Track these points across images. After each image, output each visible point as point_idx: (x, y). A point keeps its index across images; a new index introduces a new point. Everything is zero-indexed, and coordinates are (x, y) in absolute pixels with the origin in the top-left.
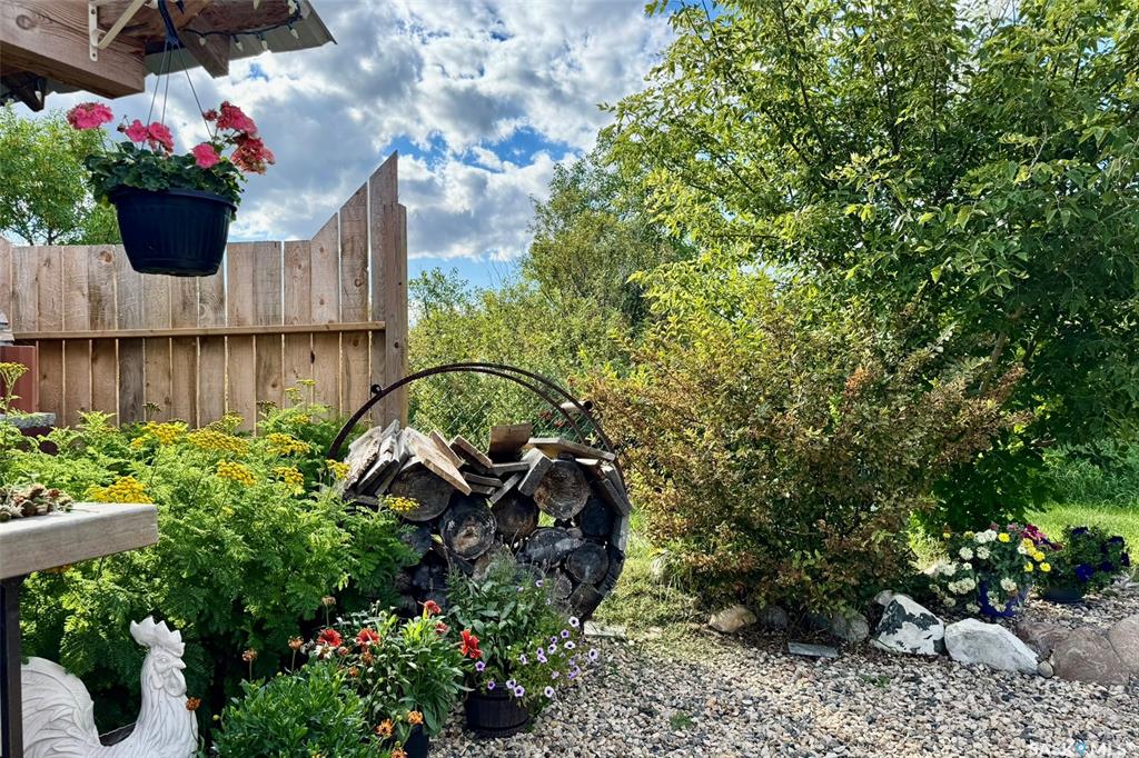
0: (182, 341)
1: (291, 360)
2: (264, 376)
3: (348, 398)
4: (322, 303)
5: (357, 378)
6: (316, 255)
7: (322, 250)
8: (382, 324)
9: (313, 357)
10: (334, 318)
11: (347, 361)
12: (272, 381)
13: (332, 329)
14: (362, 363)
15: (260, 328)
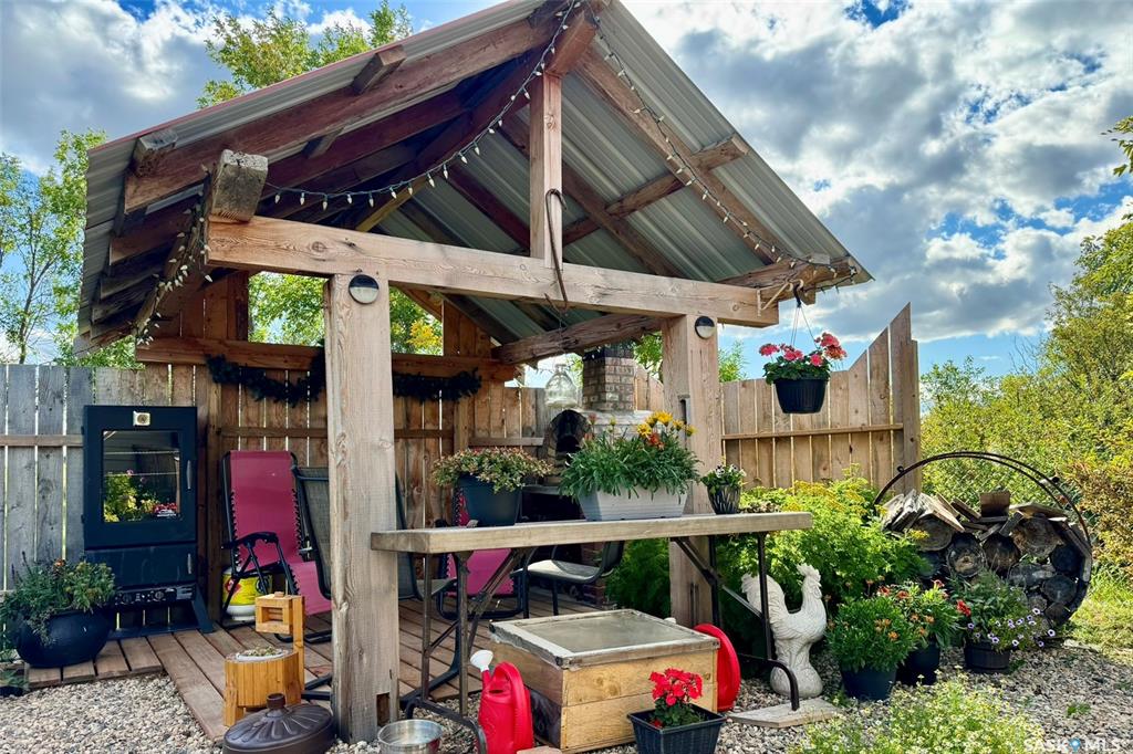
0: (764, 440)
1: (835, 451)
2: (818, 463)
3: (877, 479)
4: (857, 412)
5: (883, 464)
6: (852, 380)
7: (856, 376)
8: (901, 425)
9: (851, 449)
10: (866, 422)
11: (875, 451)
12: (823, 466)
13: (864, 430)
14: (887, 453)
15: (815, 431)
